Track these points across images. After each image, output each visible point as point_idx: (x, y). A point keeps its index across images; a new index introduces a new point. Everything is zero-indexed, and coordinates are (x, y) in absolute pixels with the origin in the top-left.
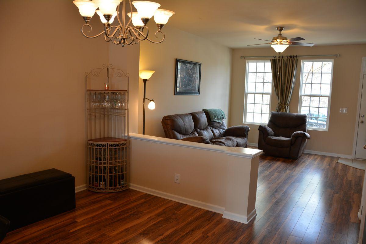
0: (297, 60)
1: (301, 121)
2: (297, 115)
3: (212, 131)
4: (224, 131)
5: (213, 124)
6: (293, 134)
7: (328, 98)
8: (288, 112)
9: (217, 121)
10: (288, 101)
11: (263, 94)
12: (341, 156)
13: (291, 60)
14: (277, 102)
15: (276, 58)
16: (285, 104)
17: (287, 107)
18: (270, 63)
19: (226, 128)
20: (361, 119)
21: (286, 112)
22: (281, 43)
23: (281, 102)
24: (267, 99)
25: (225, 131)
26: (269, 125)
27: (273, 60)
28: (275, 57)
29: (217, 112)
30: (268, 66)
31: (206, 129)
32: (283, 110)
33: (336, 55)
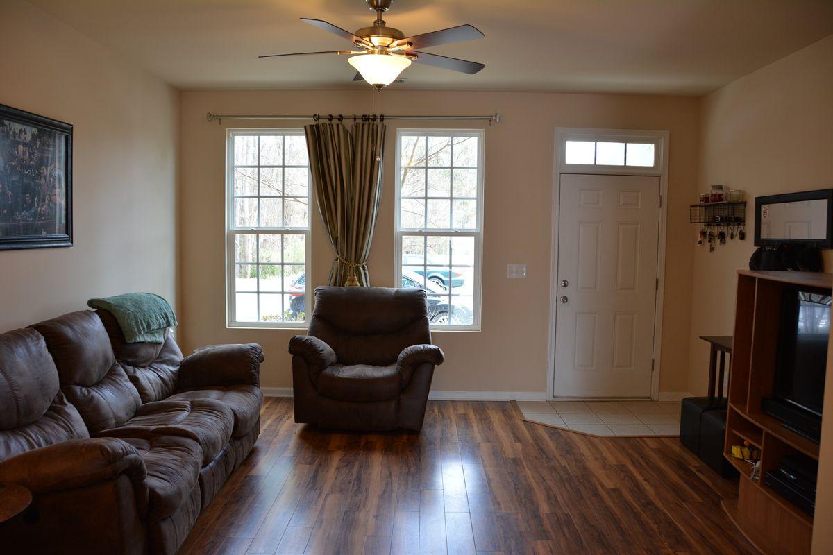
0: (384, 127)
1: (414, 306)
2: (397, 292)
3: (134, 380)
4: (174, 369)
5: (133, 354)
6: (402, 354)
7: (472, 239)
8: (367, 285)
9: (149, 339)
10: (366, 252)
11: (283, 232)
12: (519, 396)
13: (366, 127)
14: (331, 257)
15: (321, 122)
16: (357, 260)
17: (364, 269)
18: (303, 139)
19: (180, 358)
20: (563, 292)
21: (361, 284)
22: (384, 50)
23: (345, 256)
24: (297, 248)
25: (179, 370)
26: (313, 331)
27: (312, 126)
28: (317, 117)
29: (146, 307)
30: (298, 146)
31: (109, 377)
32: (353, 280)
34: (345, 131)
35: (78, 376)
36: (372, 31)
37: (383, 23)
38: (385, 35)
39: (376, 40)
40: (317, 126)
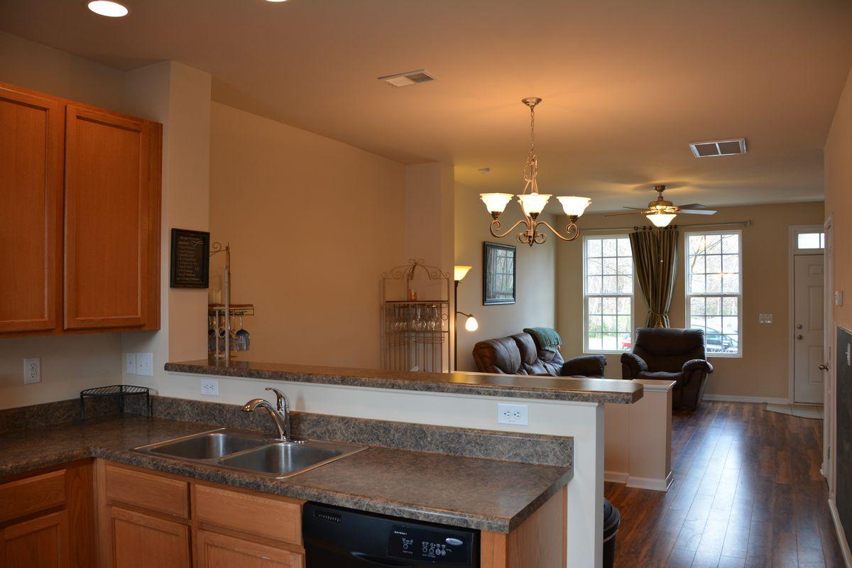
0: (677, 233)
1: (696, 339)
2: (685, 331)
3: (545, 367)
4: (561, 366)
5: (544, 355)
6: (685, 364)
7: (736, 298)
8: (668, 327)
9: (550, 349)
10: (667, 308)
11: (617, 296)
12: (769, 400)
13: (666, 233)
14: (646, 311)
15: (638, 231)
16: (662, 311)
17: (666, 317)
18: (629, 240)
19: (563, 362)
20: (798, 332)
21: (664, 327)
22: (663, 212)
23: (654, 310)
24: (626, 306)
25: (563, 367)
26: (635, 352)
27: (633, 234)
28: (636, 228)
29: (548, 333)
30: (625, 245)
31: (536, 362)
32: (659, 324)
33: (745, 223)
34: (653, 235)
35: (526, 360)
36: (657, 204)
37: (662, 198)
38: (663, 205)
39: (659, 207)
40: (637, 233)
